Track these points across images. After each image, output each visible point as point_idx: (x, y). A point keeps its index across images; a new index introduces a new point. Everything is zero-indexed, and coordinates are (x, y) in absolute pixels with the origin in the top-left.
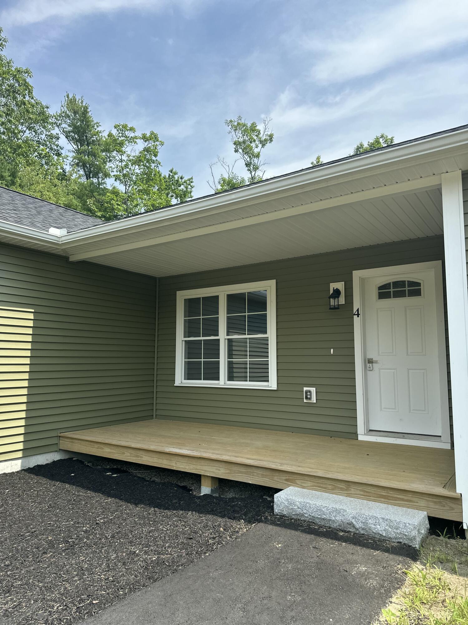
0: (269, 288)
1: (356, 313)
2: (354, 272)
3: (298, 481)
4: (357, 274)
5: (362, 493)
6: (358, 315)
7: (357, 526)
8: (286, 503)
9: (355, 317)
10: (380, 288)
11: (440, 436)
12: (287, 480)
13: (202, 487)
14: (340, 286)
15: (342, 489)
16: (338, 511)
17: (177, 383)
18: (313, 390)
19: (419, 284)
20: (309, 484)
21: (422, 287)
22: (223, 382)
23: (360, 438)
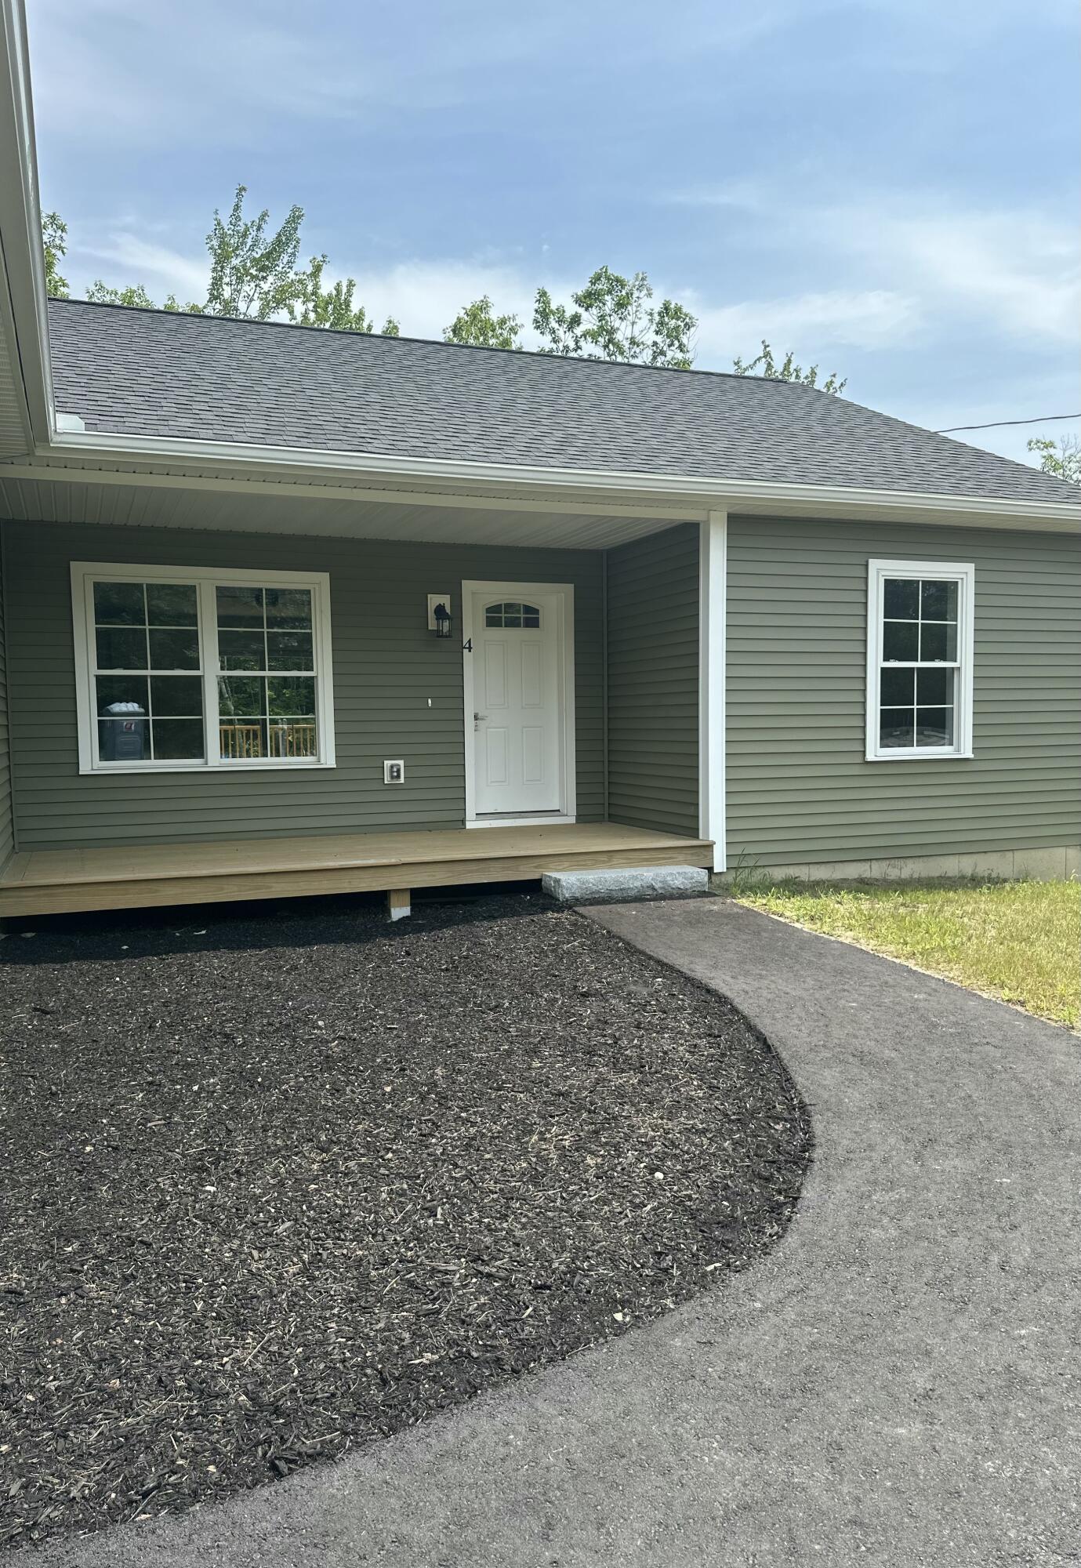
0: (317, 587)
1: (467, 646)
2: (464, 582)
3: (551, 866)
4: (468, 586)
5: (624, 861)
6: (470, 649)
7: (656, 887)
8: (578, 883)
9: (466, 651)
10: (488, 610)
11: (559, 811)
12: (536, 867)
13: (392, 910)
14: (445, 600)
15: (604, 862)
16: (635, 878)
17: (84, 769)
18: (401, 763)
19: (536, 611)
20: (566, 864)
21: (541, 616)
22: (215, 758)
23: (469, 825)
